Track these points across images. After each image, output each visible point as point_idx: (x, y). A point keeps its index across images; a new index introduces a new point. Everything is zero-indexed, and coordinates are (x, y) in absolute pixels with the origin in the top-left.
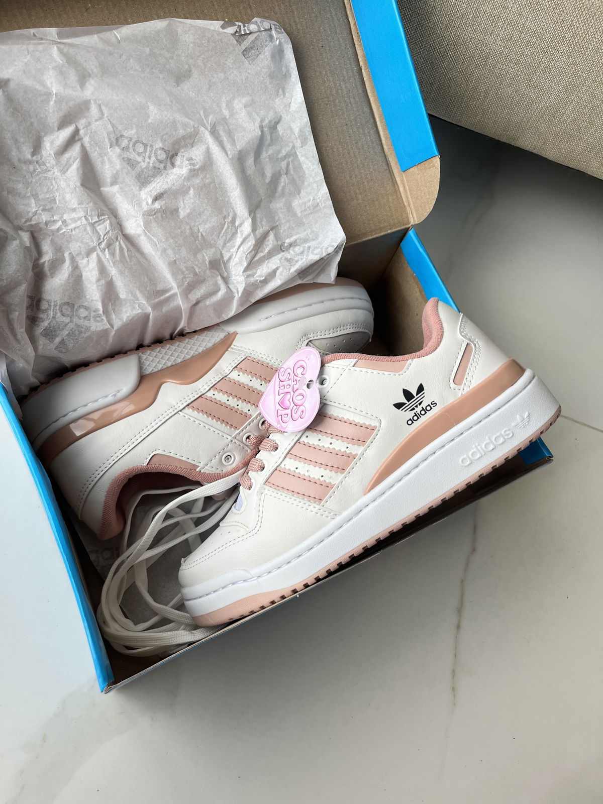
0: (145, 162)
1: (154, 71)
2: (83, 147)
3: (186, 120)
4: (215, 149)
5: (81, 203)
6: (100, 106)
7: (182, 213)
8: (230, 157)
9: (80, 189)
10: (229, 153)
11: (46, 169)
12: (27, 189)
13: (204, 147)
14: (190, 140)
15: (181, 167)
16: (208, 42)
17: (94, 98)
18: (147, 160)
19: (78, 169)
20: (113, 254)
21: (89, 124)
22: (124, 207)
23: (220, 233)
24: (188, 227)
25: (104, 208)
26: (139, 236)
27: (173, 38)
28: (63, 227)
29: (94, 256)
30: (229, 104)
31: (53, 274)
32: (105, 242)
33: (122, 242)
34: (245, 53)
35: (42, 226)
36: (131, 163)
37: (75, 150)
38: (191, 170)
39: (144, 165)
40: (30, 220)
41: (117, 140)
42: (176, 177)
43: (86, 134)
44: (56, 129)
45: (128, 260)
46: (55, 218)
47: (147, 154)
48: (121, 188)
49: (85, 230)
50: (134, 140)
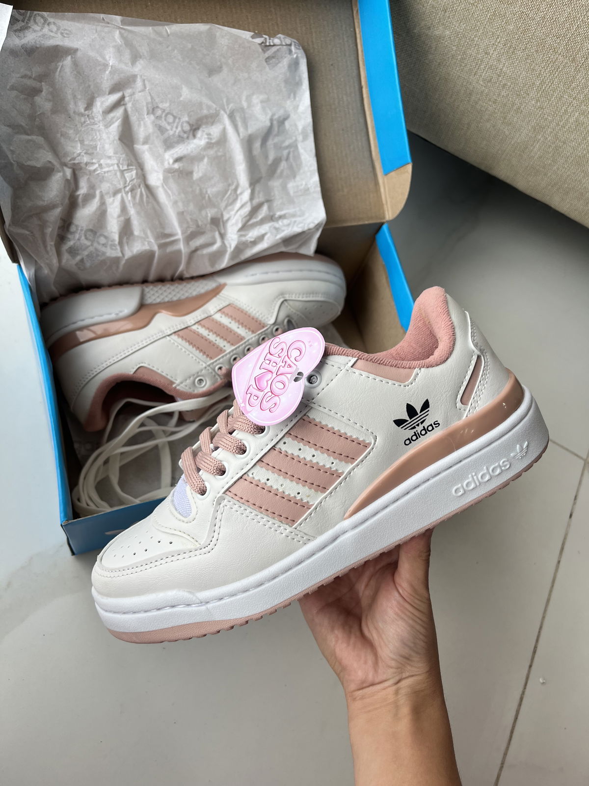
0: (174, 131)
1: (192, 62)
2: (126, 111)
3: (210, 103)
4: (230, 130)
5: (116, 153)
6: (144, 80)
7: (196, 176)
8: (241, 137)
9: (117, 142)
10: (241, 135)
11: (94, 123)
12: (76, 135)
13: (221, 127)
14: (212, 119)
15: (200, 139)
16: (239, 47)
17: (141, 74)
18: (174, 129)
19: (118, 126)
20: (134, 197)
21: (134, 93)
22: (150, 162)
23: (224, 196)
24: (198, 188)
25: (133, 160)
26: (158, 187)
27: (211, 38)
28: (99, 169)
29: (119, 196)
30: (249, 98)
31: (84, 206)
32: (130, 186)
33: (143, 190)
34: (267, 60)
35: (83, 165)
36: (161, 130)
37: (119, 112)
38: (208, 143)
39: (171, 133)
40: (74, 159)
41: (153, 109)
42: (194, 146)
43: (129, 101)
44: (107, 93)
45: (145, 204)
46: (94, 161)
47: (175, 125)
48: (150, 148)
49: (116, 174)
50: (166, 112)
